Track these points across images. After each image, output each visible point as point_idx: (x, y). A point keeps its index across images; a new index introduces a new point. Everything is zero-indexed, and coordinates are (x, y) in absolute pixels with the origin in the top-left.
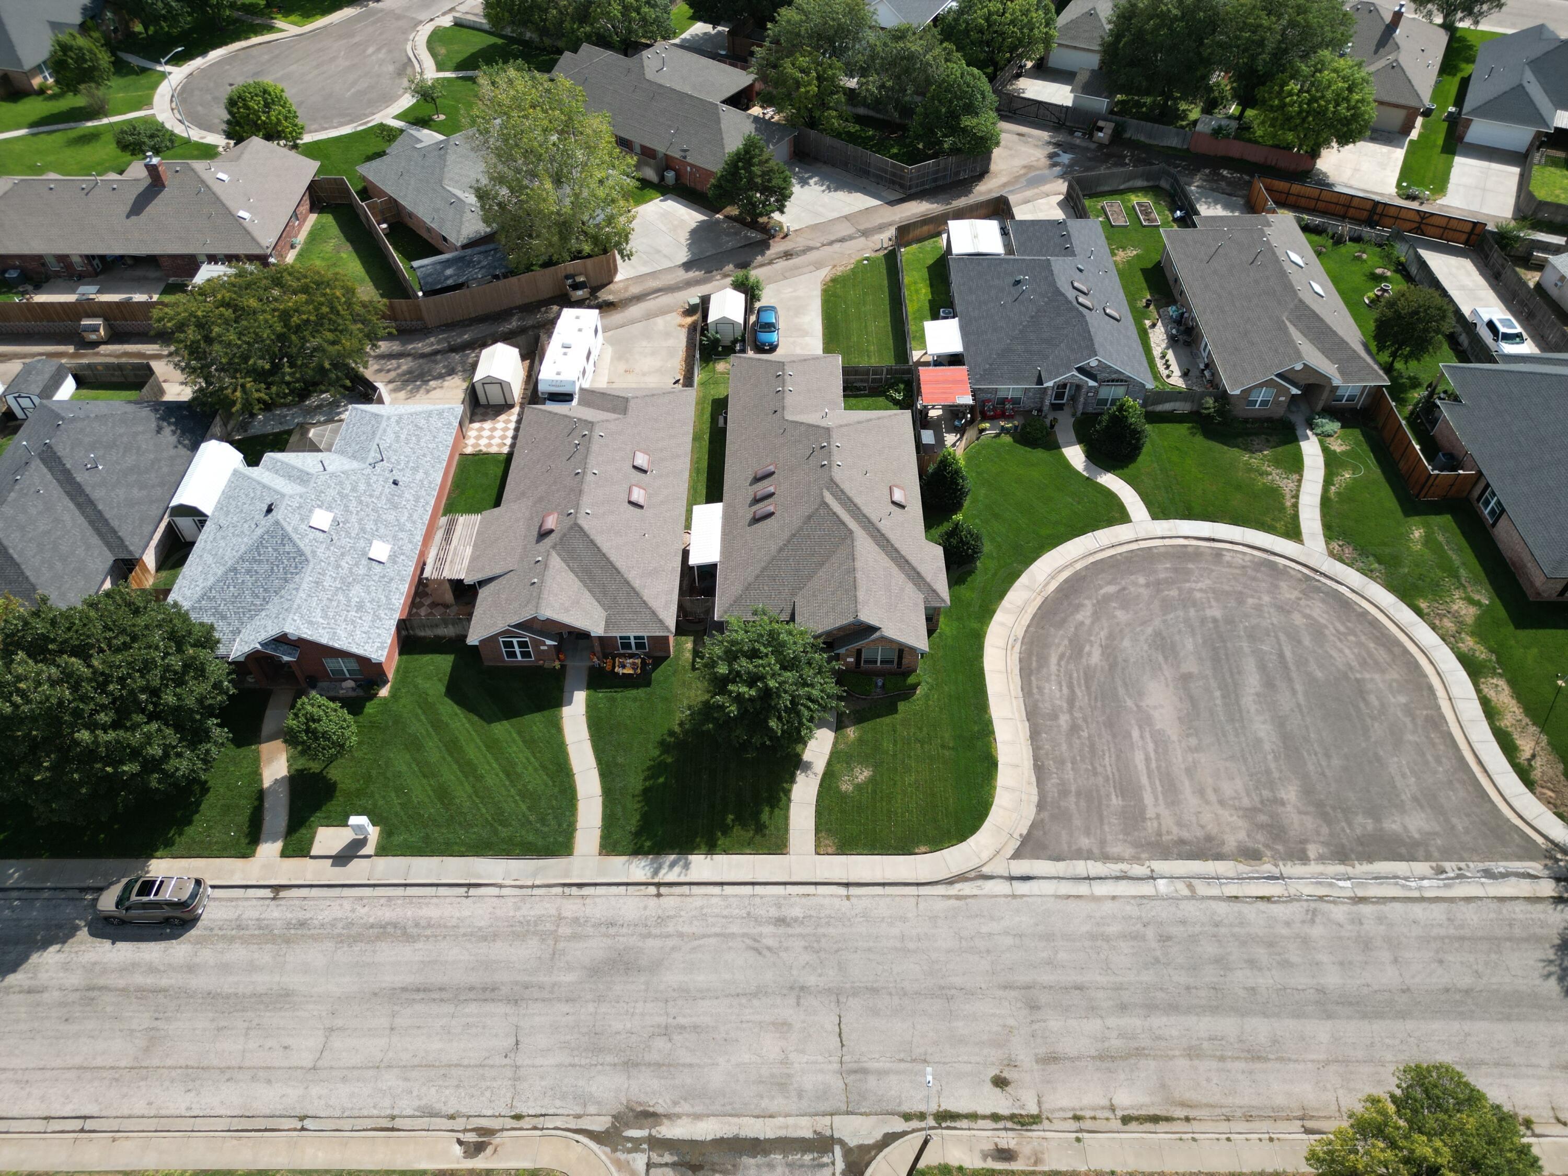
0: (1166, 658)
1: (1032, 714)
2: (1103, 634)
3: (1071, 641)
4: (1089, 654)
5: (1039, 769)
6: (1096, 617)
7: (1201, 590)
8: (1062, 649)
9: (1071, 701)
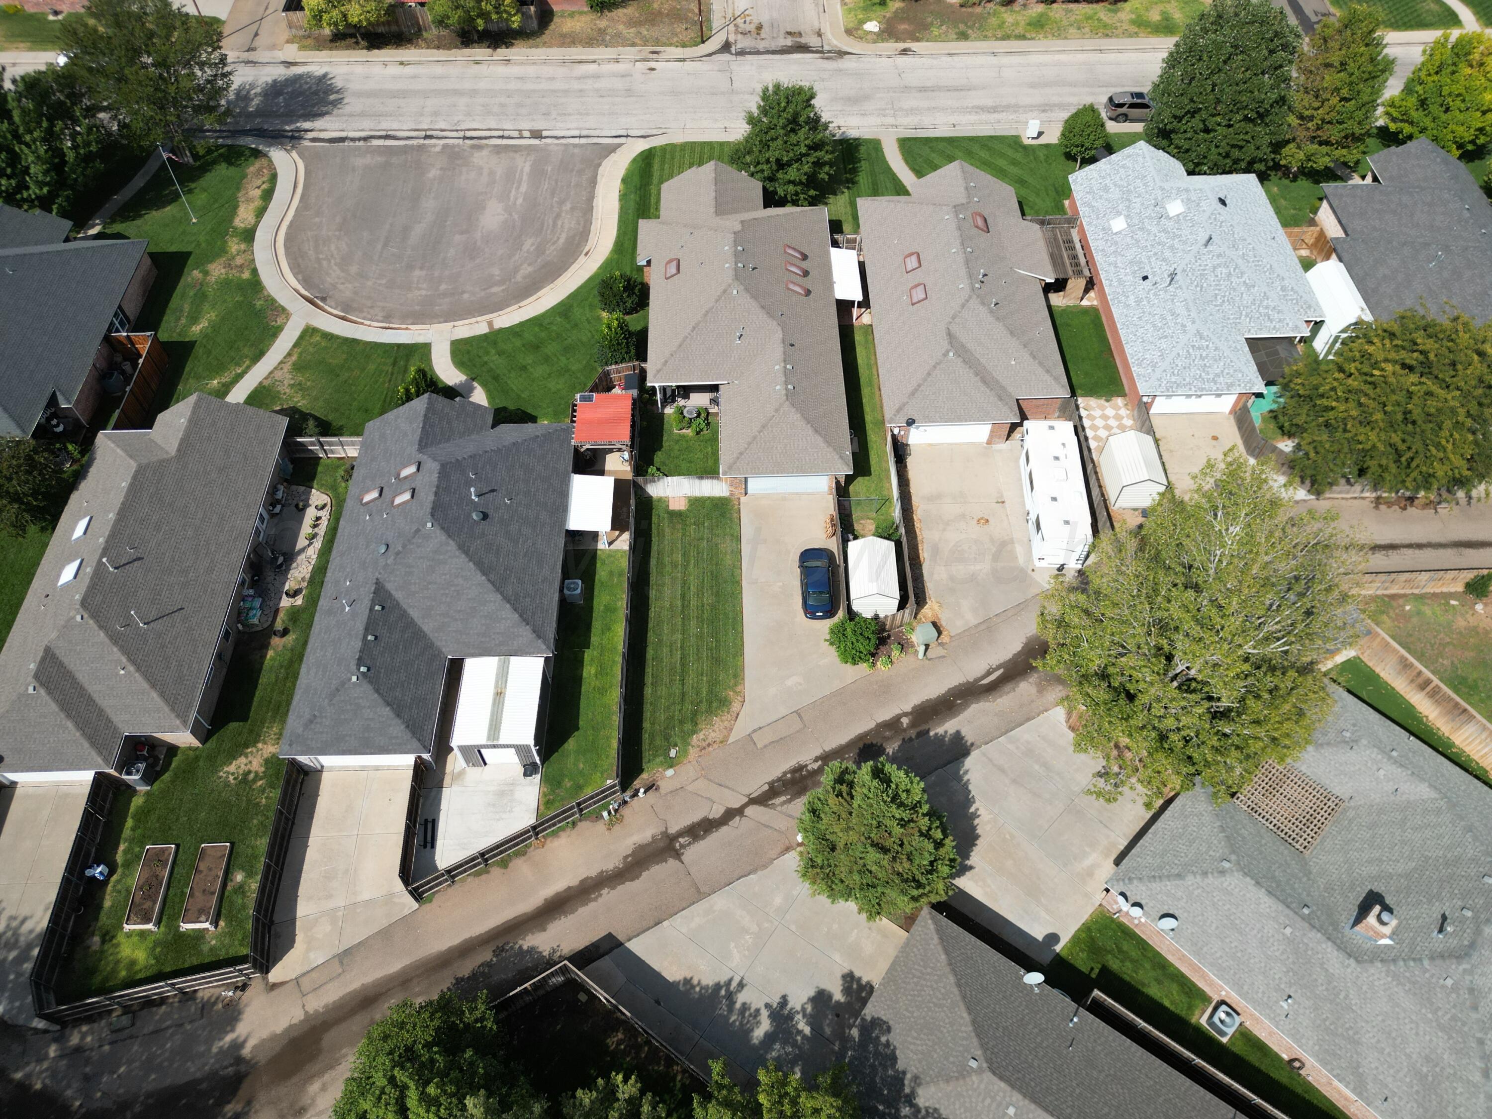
0: (475, 243)
1: (588, 209)
2: (517, 257)
3: (543, 253)
4: (533, 244)
5: (593, 182)
6: (516, 270)
7: (420, 289)
8: (552, 248)
9: (558, 216)
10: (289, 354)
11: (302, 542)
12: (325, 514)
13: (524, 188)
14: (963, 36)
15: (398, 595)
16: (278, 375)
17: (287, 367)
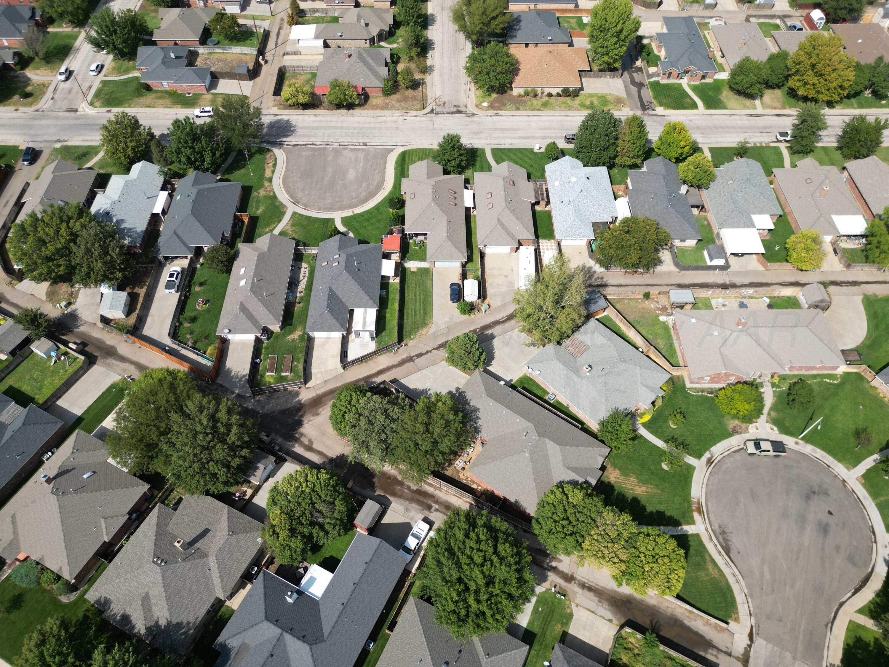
0: (346, 184)
1: (384, 172)
2: (360, 189)
3: (369, 188)
4: (365, 185)
7: (329, 200)
8: (372, 186)
10: (289, 221)
11: (301, 278)
12: (307, 270)
13: (361, 164)
14: (518, 109)
15: (336, 291)
16: (287, 227)
17: (289, 225)
